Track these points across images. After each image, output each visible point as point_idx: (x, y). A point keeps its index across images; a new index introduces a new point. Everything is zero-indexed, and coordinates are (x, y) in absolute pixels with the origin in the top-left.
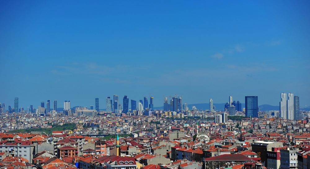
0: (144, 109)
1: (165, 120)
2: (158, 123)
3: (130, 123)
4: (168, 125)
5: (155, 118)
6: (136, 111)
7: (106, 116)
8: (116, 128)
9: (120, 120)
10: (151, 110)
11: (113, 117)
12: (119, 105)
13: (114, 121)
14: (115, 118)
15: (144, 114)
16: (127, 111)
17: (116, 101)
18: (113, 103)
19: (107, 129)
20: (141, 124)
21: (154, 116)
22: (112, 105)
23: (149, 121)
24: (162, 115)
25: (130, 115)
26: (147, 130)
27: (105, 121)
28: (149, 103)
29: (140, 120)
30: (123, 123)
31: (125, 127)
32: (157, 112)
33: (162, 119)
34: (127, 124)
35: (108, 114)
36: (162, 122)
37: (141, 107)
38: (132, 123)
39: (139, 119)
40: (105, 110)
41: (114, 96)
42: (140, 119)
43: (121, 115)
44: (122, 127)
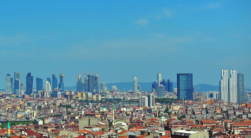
0: (53, 89)
1: (78, 102)
2: (69, 107)
3: (34, 106)
4: (82, 109)
5: (65, 100)
6: (42, 91)
7: (5, 98)
8: (17, 113)
9: (22, 103)
10: (61, 91)
11: (13, 99)
12: (22, 85)
13: (14, 104)
14: (16, 100)
15: (51, 96)
16: (31, 92)
17: (17, 79)
18: (13, 81)
19: (5, 114)
20: (48, 108)
21: (63, 98)
22: (13, 84)
23: (58, 104)
24: (74, 97)
25: (35, 97)
26: (54, 115)
27: (3, 104)
28: (59, 82)
29: (46, 104)
30: (25, 107)
31: (28, 111)
32: (68, 93)
33: (74, 102)
34: (31, 108)
35: (7, 95)
36: (73, 105)
37: (48, 87)
38: (36, 107)
39: (45, 101)
40: (4, 90)
41: (15, 73)
42: (47, 102)
43: (24, 96)
44: (24, 111)
